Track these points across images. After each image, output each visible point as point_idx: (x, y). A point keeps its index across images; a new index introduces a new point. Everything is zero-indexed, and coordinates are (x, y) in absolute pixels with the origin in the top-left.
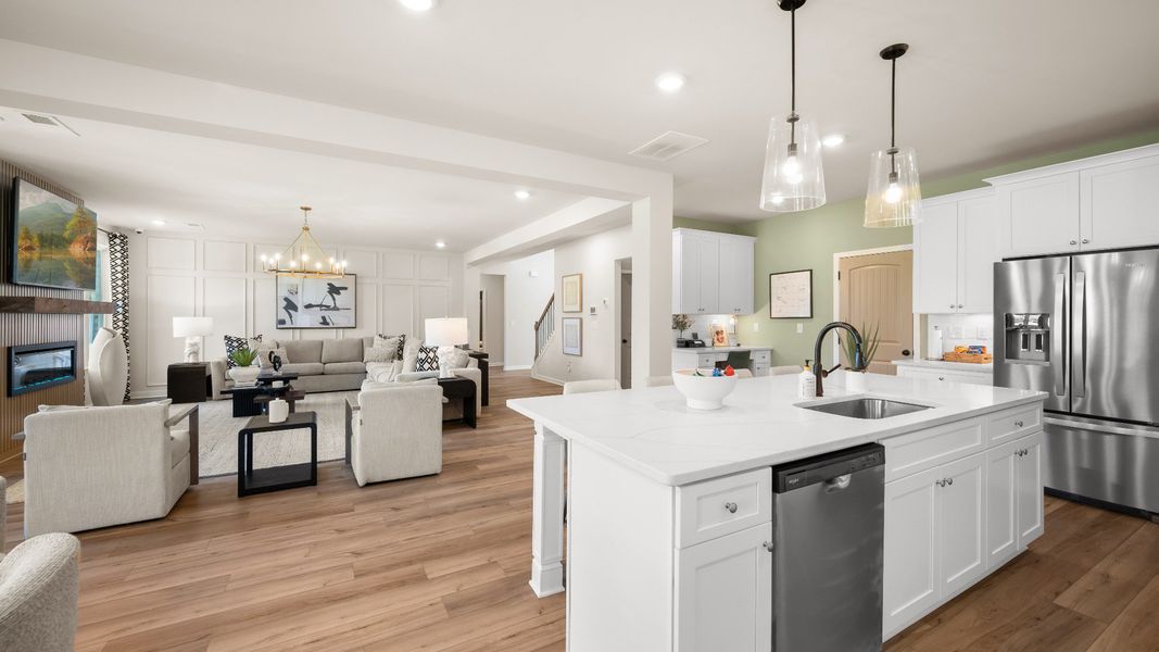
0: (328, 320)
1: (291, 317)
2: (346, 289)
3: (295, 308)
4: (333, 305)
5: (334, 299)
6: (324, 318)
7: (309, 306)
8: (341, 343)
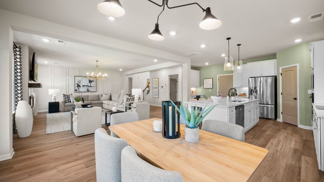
0: (89, 90)
1: (79, 89)
3: (80, 87)
4: (90, 86)
6: (88, 89)
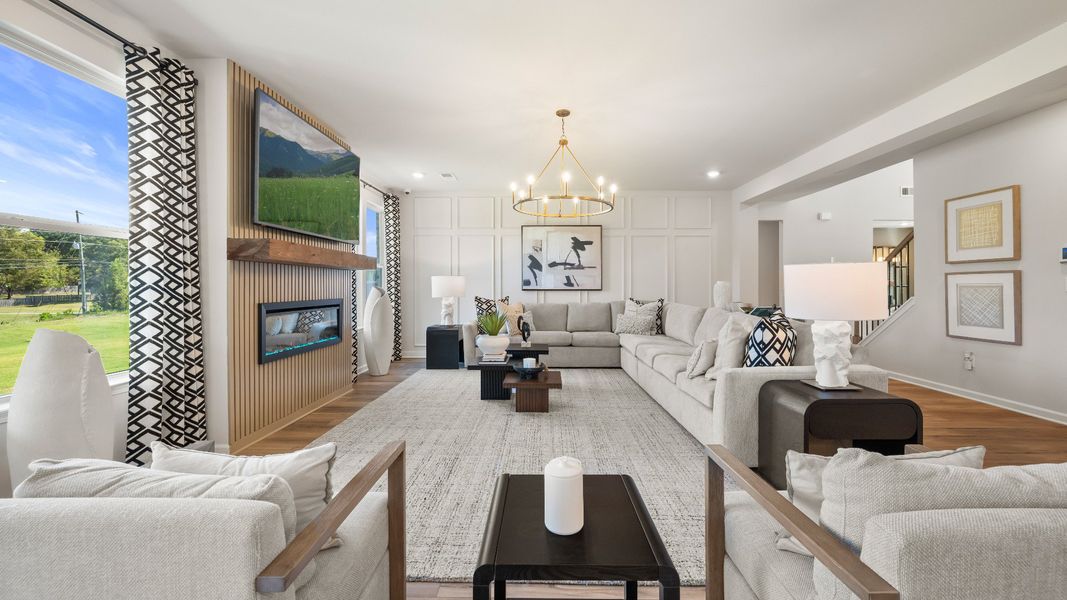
0: (573, 281)
1: (536, 277)
2: (590, 243)
3: (539, 267)
4: (577, 263)
5: (578, 255)
6: (568, 278)
7: (553, 265)
8: (586, 308)
